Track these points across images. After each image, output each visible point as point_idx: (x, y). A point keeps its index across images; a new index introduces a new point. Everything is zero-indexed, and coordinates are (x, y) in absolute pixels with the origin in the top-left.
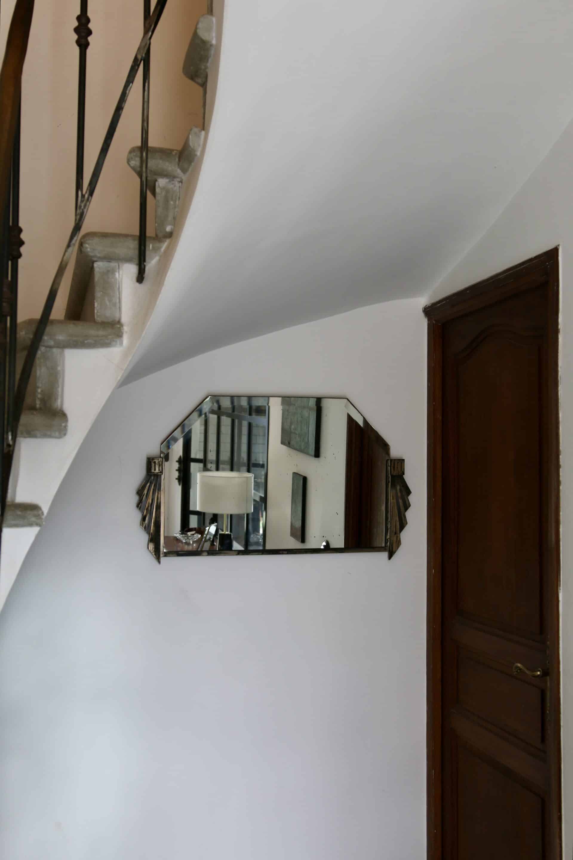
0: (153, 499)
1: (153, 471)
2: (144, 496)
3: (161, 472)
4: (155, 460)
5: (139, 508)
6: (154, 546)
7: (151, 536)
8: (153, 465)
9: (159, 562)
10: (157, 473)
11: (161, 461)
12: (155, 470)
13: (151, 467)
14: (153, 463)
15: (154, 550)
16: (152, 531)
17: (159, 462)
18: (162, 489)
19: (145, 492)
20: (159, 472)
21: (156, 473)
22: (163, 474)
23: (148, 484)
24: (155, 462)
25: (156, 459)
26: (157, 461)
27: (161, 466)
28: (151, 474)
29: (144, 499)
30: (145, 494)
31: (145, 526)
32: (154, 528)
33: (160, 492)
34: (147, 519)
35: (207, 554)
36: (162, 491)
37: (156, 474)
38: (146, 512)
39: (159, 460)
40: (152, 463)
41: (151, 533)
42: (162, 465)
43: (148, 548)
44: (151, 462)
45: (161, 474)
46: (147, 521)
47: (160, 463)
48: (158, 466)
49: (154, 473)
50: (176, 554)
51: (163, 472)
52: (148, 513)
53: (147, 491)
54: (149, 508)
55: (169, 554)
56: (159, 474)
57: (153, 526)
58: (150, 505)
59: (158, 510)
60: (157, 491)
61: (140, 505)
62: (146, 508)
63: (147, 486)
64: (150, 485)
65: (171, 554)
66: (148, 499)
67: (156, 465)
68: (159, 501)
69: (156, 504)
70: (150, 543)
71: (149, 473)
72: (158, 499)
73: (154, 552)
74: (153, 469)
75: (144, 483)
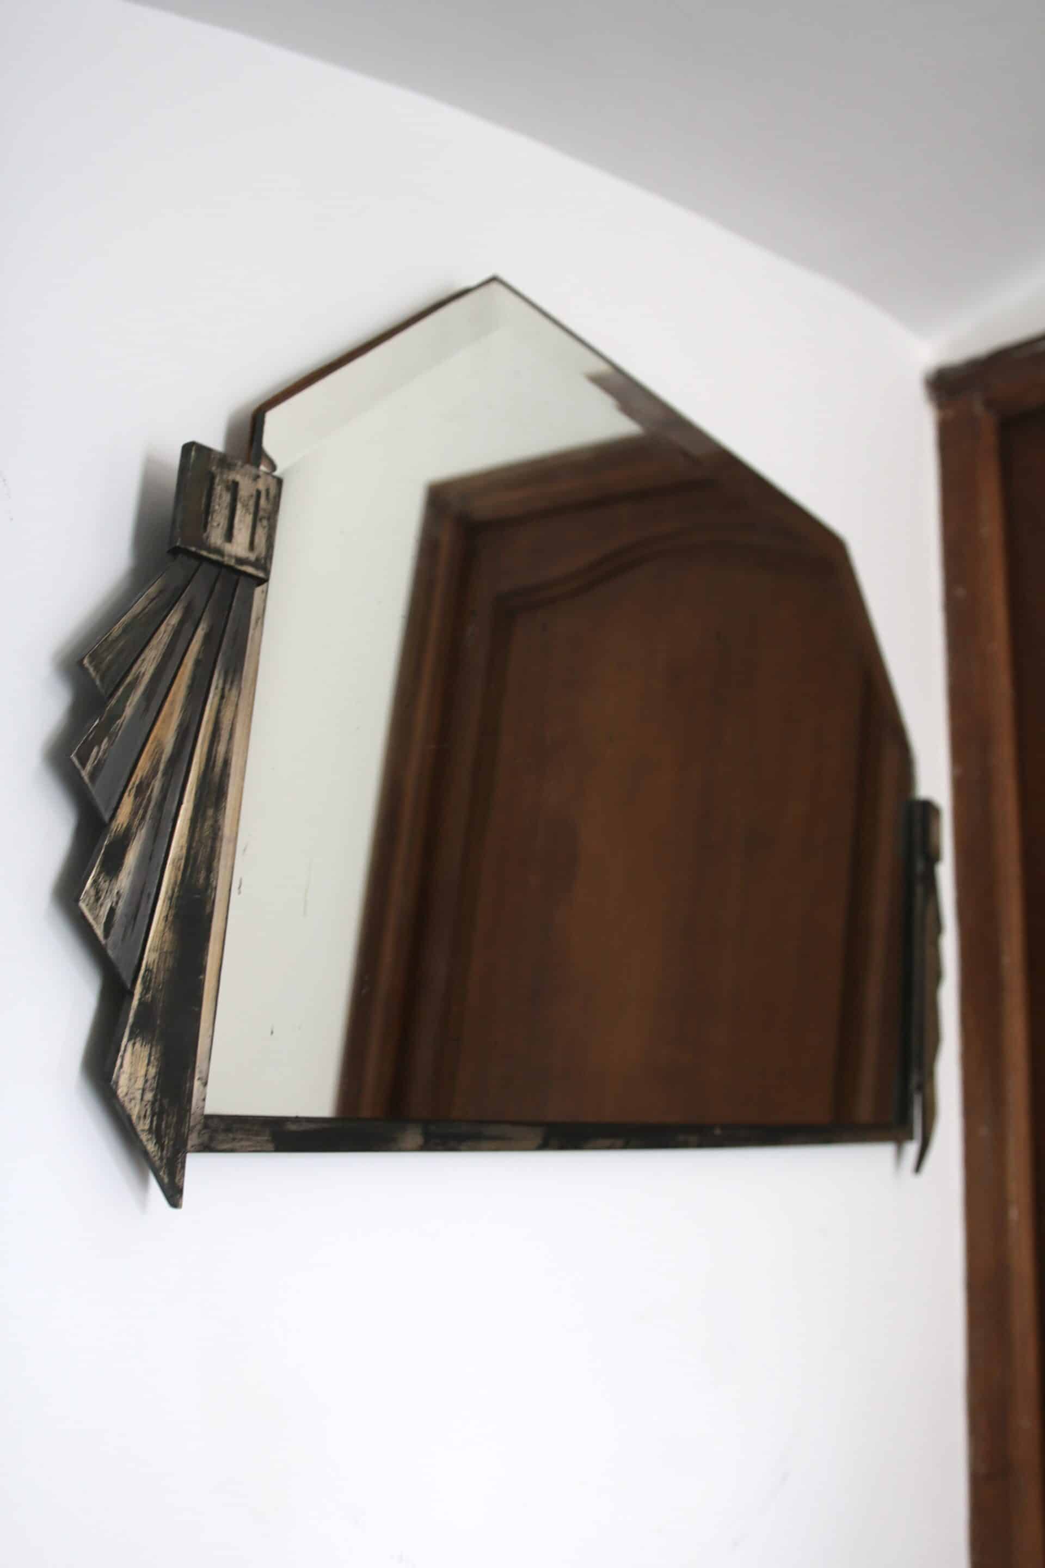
0: (187, 728)
1: (216, 536)
2: (132, 686)
3: (256, 564)
4: (238, 478)
5: (88, 767)
6: (153, 1071)
7: (146, 989)
8: (222, 499)
9: (174, 1195)
10: (241, 561)
11: (268, 491)
12: (229, 536)
13: (209, 509)
14: (228, 489)
15: (149, 1096)
17: (259, 493)
18: (245, 679)
19: (148, 664)
20: (252, 557)
21: (230, 556)
22: (265, 577)
23: (174, 618)
24: (234, 488)
25: (244, 475)
26: (246, 488)
27: (265, 523)
28: (204, 553)
29: (128, 711)
31: (112, 911)
32: (169, 936)
33: (234, 692)
34: (131, 858)
35: (419, 1140)
36: (243, 690)
37: (233, 563)
38: (134, 813)
39: (261, 485)
40: (218, 488)
41: (147, 970)
42: (269, 519)
44: (212, 478)
45: (261, 574)
47: (263, 502)
48: (249, 518)
49: (220, 552)
50: (266, 1138)
51: (268, 565)
52: (143, 817)
53: (155, 661)
54: (157, 784)
55: (231, 1135)
56: (250, 570)
57: (167, 916)
58: (162, 767)
59: (210, 812)
60: (221, 682)
61: (100, 754)
62: (137, 782)
63: (163, 628)
64: (182, 622)
65: (240, 1136)
66: (158, 724)
67: (239, 506)
68: (221, 749)
69: (202, 768)
70: (129, 1040)
71: (193, 549)
72: (220, 736)
73: (145, 1116)
74: (218, 525)
75: (150, 603)
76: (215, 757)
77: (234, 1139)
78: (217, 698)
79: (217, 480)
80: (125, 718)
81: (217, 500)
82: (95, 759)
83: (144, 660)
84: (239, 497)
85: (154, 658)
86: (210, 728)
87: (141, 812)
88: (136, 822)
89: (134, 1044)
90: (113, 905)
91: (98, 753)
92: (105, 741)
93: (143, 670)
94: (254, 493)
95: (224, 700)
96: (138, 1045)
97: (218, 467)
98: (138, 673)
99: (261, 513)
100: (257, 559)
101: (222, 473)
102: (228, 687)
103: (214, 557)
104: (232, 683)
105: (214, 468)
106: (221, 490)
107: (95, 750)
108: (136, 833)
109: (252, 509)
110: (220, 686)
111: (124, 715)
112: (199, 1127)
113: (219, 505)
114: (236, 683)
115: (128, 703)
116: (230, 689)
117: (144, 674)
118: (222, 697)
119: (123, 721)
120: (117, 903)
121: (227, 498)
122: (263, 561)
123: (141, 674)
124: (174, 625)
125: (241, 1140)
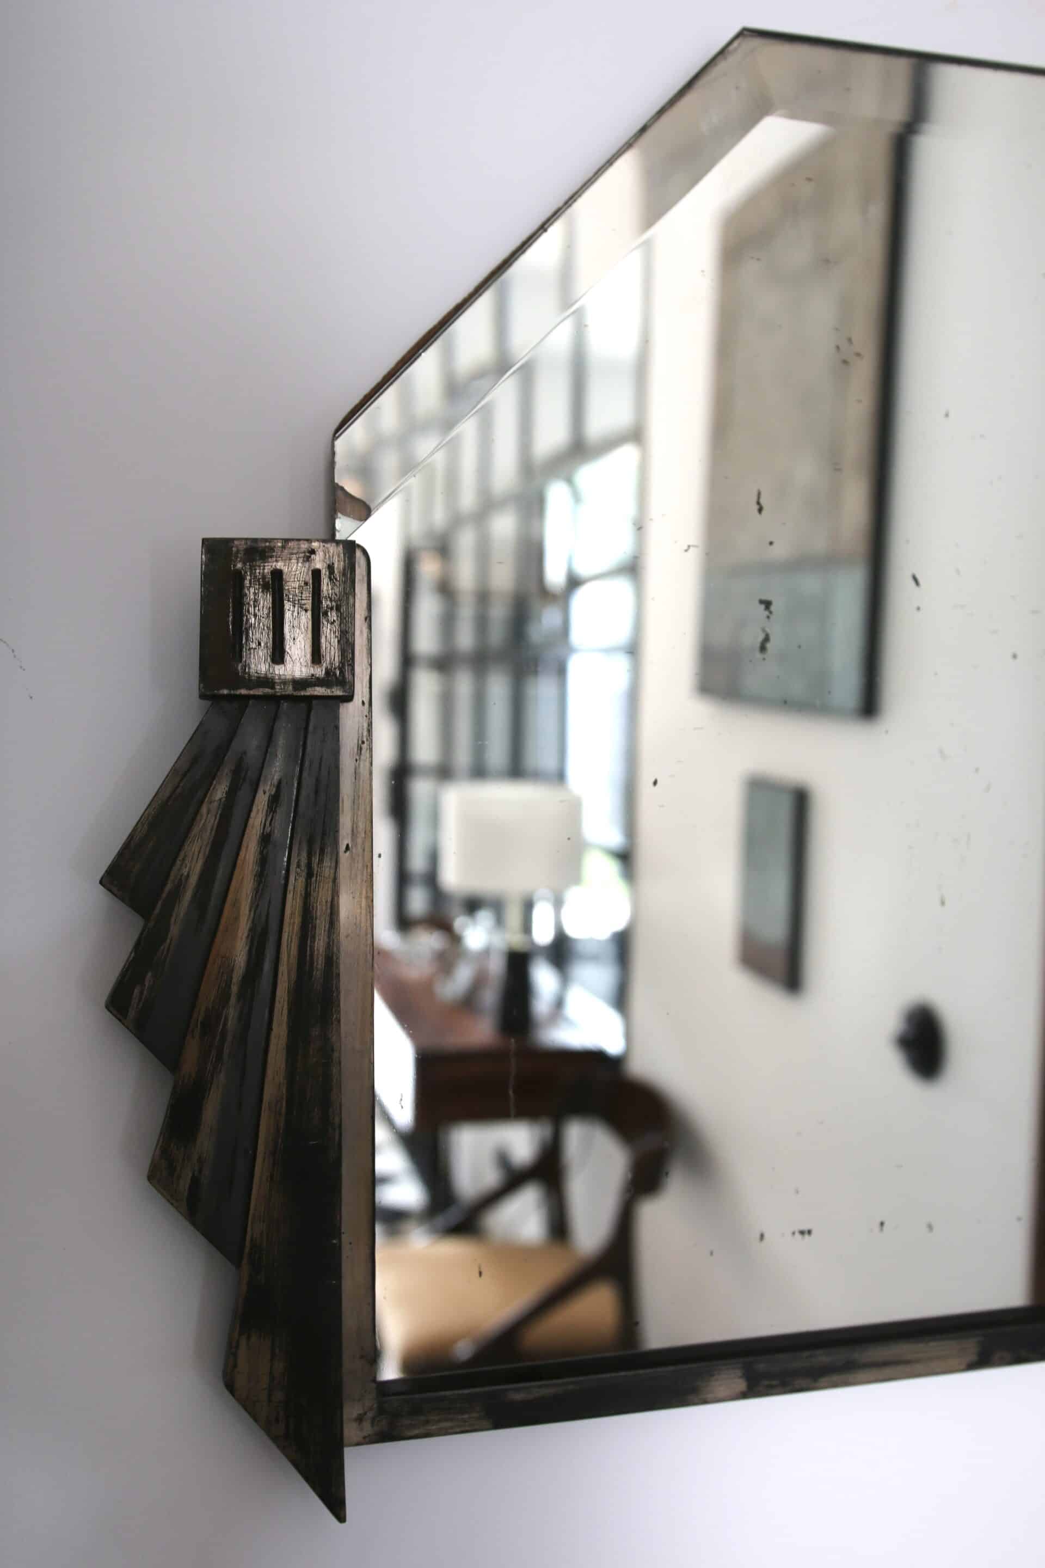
0: (265, 933)
1: (259, 663)
2: (176, 904)
3: (329, 679)
4: (279, 565)
5: (132, 1013)
6: (279, 1366)
8: (259, 606)
9: (335, 1503)
10: (300, 684)
11: (330, 568)
12: (278, 654)
13: (241, 628)
14: (265, 587)
15: (279, 1396)
16: (255, 1229)
17: (316, 574)
18: (344, 840)
19: (191, 861)
20: (319, 672)
21: (284, 682)
22: (349, 698)
23: (220, 791)
24: (276, 583)
26: (295, 576)
27: (333, 616)
28: (244, 692)
29: (175, 930)
30: (193, 880)
31: (195, 1182)
33: (327, 863)
34: (212, 1114)
36: (344, 857)
37: (290, 690)
38: (204, 1057)
39: (319, 562)
40: (251, 593)
41: (253, 1246)
42: (338, 609)
43: (230, 1386)
45: (338, 692)
46: (205, 1143)
47: (326, 587)
48: (306, 619)
49: (267, 681)
50: (475, 1415)
51: (348, 675)
52: (219, 1057)
53: (201, 855)
54: (232, 1012)
55: (422, 1418)
56: (320, 691)
57: (272, 1177)
58: (235, 989)
59: (315, 1032)
60: (304, 854)
61: (145, 992)
62: (200, 1019)
63: (204, 810)
64: (232, 793)
65: (436, 1418)
66: (219, 935)
67: (287, 605)
68: (320, 944)
69: (294, 976)
70: (240, 1334)
71: (225, 692)
72: (314, 927)
73: (277, 1420)
74: (260, 644)
75: (181, 780)
76: (312, 955)
77: (427, 1422)
78: (302, 881)
79: (247, 583)
80: (171, 940)
81: (251, 610)
82: (139, 1001)
83: (184, 859)
84: (285, 592)
85: (199, 852)
86: (298, 920)
87: (214, 1053)
88: (209, 1067)
89: (249, 1338)
90: (196, 1173)
91: (141, 993)
92: (149, 974)
93: (185, 871)
94: (309, 579)
95: (314, 879)
96: (254, 1339)
97: (244, 564)
98: (179, 877)
99: (325, 603)
100: (328, 672)
101: (252, 568)
102: (315, 860)
103: (259, 692)
104: (322, 851)
105: (239, 565)
106: (255, 594)
107: (136, 991)
108: (213, 1079)
109: (308, 604)
110: (304, 861)
111: (169, 936)
112: (370, 1415)
113: (255, 615)
114: (328, 850)
115: (173, 920)
116: (321, 861)
117: (188, 876)
118: (310, 875)
119: (170, 944)
120: (200, 1171)
121: (265, 601)
122: (338, 673)
123: (183, 878)
124: (220, 800)
125: (439, 1421)
